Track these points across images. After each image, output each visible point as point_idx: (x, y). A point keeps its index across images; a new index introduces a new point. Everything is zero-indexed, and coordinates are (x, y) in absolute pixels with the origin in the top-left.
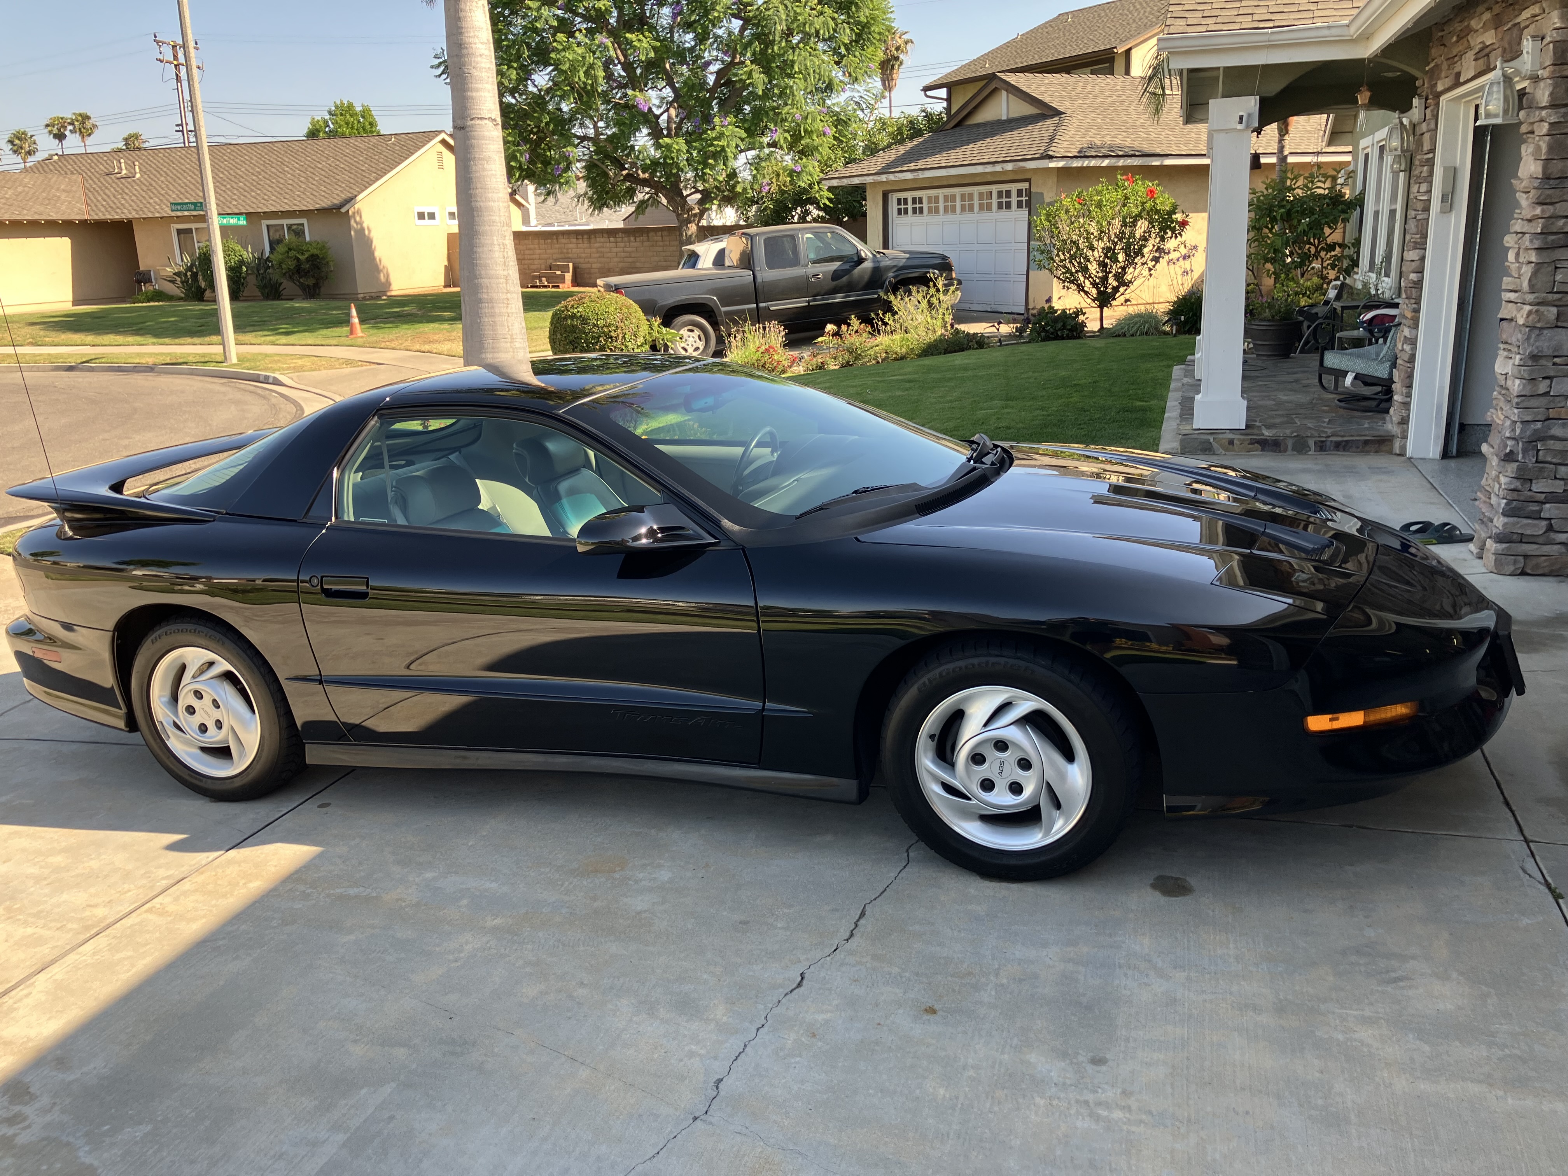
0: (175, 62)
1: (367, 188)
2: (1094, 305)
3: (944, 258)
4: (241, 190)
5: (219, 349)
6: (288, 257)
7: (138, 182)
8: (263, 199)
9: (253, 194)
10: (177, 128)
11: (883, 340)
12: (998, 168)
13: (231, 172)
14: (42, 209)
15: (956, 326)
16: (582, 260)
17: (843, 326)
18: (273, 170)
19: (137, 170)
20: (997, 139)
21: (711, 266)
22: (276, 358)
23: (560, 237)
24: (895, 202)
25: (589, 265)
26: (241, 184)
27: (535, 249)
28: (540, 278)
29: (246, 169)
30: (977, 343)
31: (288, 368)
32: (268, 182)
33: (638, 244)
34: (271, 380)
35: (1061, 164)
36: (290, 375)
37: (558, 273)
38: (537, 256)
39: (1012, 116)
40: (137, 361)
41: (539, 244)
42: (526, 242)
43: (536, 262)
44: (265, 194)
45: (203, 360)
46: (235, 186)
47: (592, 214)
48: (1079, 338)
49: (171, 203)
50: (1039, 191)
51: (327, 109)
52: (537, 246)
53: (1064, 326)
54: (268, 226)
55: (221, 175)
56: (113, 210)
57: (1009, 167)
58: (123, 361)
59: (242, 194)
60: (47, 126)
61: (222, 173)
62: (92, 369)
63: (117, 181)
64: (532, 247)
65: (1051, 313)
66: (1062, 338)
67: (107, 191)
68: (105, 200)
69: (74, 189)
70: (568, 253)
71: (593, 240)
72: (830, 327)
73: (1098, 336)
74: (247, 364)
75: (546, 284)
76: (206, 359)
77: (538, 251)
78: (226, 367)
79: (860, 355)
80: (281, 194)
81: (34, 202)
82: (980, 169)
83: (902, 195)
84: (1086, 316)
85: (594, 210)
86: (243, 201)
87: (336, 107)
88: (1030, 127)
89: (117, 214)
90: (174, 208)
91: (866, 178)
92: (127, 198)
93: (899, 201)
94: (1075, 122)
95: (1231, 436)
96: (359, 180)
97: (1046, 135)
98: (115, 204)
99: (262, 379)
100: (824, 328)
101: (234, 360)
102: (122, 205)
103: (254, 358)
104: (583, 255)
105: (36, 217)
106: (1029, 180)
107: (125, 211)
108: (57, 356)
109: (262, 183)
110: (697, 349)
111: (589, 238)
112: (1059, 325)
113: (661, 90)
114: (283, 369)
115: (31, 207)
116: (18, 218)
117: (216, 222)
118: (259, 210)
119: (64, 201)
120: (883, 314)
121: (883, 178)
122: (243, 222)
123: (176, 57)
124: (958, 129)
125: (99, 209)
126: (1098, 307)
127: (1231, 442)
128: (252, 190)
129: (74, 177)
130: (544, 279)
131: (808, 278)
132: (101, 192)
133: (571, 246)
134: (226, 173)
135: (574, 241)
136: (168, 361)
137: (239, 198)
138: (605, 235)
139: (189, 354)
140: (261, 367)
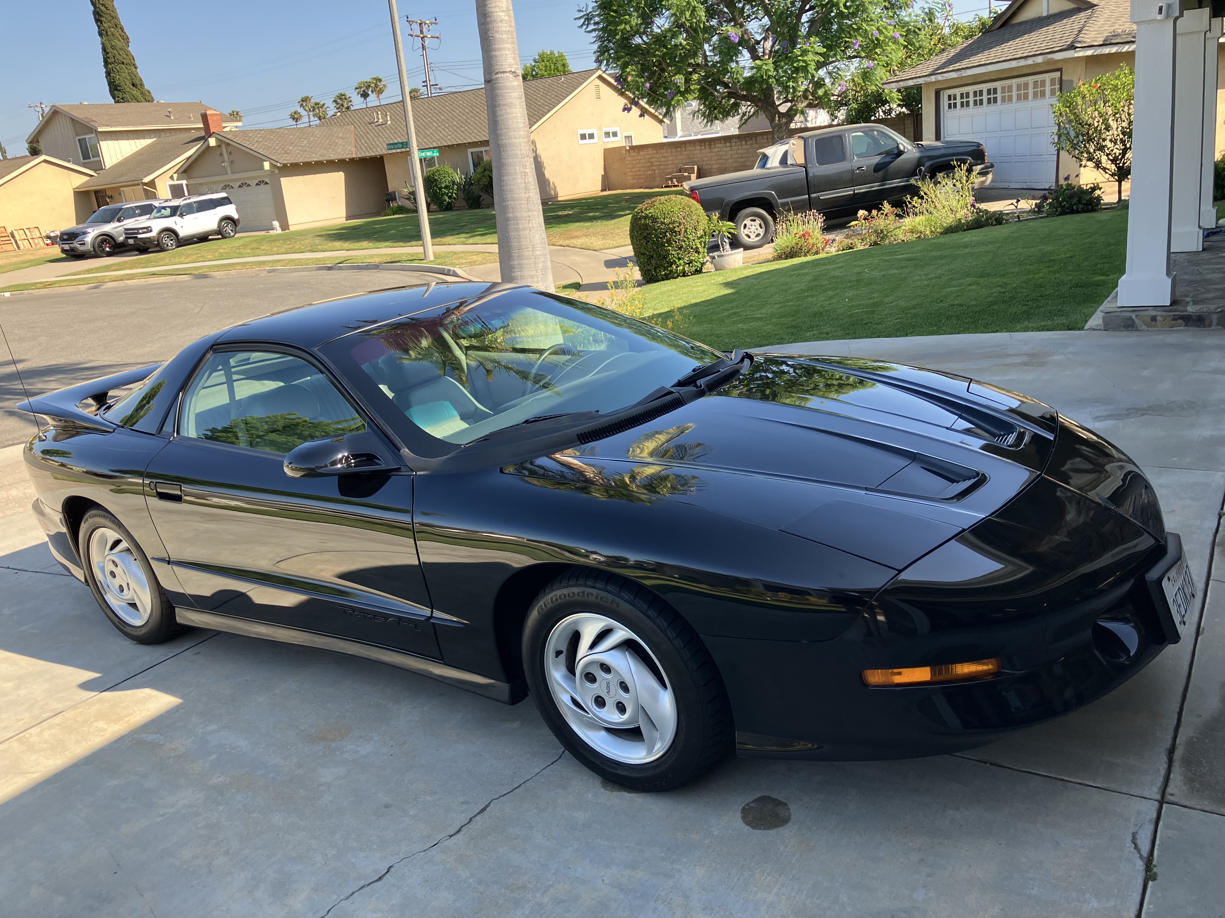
0: (421, 36)
1: (541, 118)
2: (1112, 179)
3: (979, 145)
4: (455, 128)
5: (420, 250)
6: (484, 176)
7: (389, 127)
8: (469, 133)
9: (462, 129)
10: (424, 84)
11: (908, 222)
12: (1030, 61)
13: (450, 114)
14: (325, 152)
15: (977, 205)
16: (704, 163)
17: (873, 211)
18: (478, 110)
19: (389, 119)
20: (1034, 35)
21: (778, 165)
22: (460, 255)
23: (688, 145)
24: (946, 98)
25: (710, 167)
26: (455, 123)
27: (668, 156)
28: (671, 179)
29: (460, 112)
30: (996, 220)
31: (466, 263)
32: (473, 119)
33: (748, 147)
34: (451, 273)
35: (1089, 52)
36: (464, 269)
37: (686, 174)
38: (670, 162)
39: (1051, 12)
40: (369, 261)
41: (671, 152)
42: (662, 151)
43: (670, 167)
44: (470, 129)
45: (411, 258)
46: (451, 124)
47: (706, 126)
48: (1093, 210)
49: (388, 144)
50: (1069, 78)
51: (533, 58)
52: (670, 154)
53: (1079, 201)
54: (472, 153)
55: (443, 117)
56: (371, 149)
57: (1040, 59)
58: (360, 261)
59: (455, 130)
60: (356, 88)
61: (444, 115)
62: (341, 269)
63: (375, 128)
64: (666, 154)
65: (1068, 189)
66: (1078, 212)
67: (368, 136)
68: (366, 142)
69: (348, 136)
70: (694, 158)
71: (713, 146)
72: (862, 213)
73: (1114, 208)
74: (439, 261)
75: (676, 184)
76: (414, 258)
77: (671, 158)
78: (425, 263)
79: (886, 235)
80: (481, 128)
81: (320, 148)
82: (1014, 64)
83: (951, 92)
84: (1102, 190)
85: (707, 122)
86: (455, 135)
87: (540, 55)
88: (1065, 21)
89: (373, 152)
90: (389, 147)
91: (918, 80)
92: (381, 139)
93: (950, 96)
94: (1107, 13)
95: (1154, 313)
96: (536, 113)
97: (1077, 26)
98: (373, 145)
99: (446, 272)
100: (857, 213)
101: (432, 258)
102: (377, 145)
103: (446, 255)
104: (705, 159)
105: (321, 159)
106: (1060, 70)
107: (379, 149)
108: (323, 259)
109: (469, 121)
110: (758, 235)
111: (710, 145)
112: (1075, 201)
113: (761, 20)
114: (462, 264)
115: (319, 151)
116: (309, 160)
117: (417, 155)
118: (465, 142)
119: (341, 145)
120: (911, 198)
121: (933, 78)
122: (436, 154)
123: (422, 32)
124: (1002, 29)
125: (362, 150)
126: (1117, 181)
127: (1154, 319)
128: (462, 127)
129: (349, 127)
130: (675, 180)
131: (853, 171)
132: (365, 137)
133: (696, 152)
134: (446, 115)
135: (699, 147)
136: (389, 260)
137: (453, 133)
138: (722, 142)
139: (403, 254)
140: (448, 263)
